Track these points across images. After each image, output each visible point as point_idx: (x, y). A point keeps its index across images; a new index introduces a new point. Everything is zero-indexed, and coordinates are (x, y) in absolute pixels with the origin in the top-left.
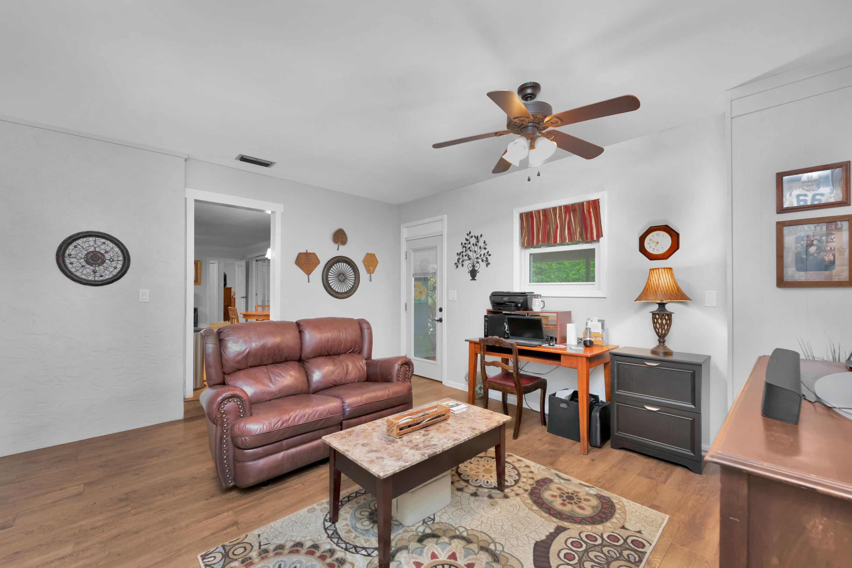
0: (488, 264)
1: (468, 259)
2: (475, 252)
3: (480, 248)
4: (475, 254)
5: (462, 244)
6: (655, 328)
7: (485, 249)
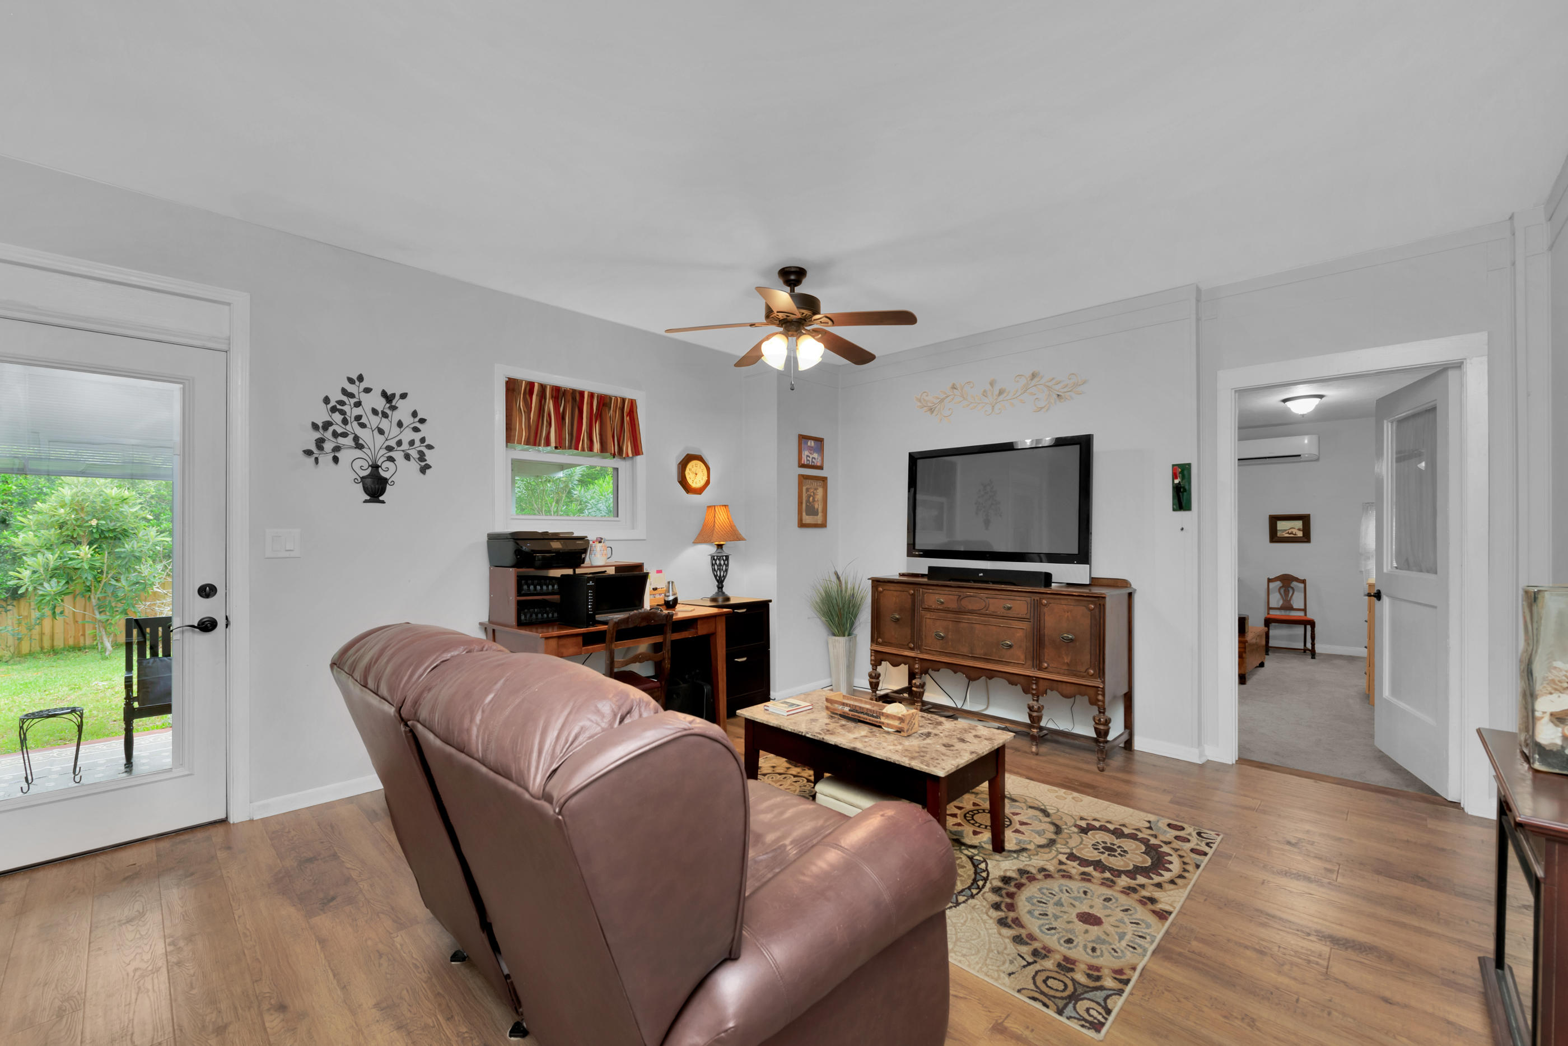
0: (424, 469)
1: (353, 444)
2: (381, 432)
3: (400, 424)
4: (380, 439)
5: (327, 400)
6: (714, 570)
7: (416, 430)
